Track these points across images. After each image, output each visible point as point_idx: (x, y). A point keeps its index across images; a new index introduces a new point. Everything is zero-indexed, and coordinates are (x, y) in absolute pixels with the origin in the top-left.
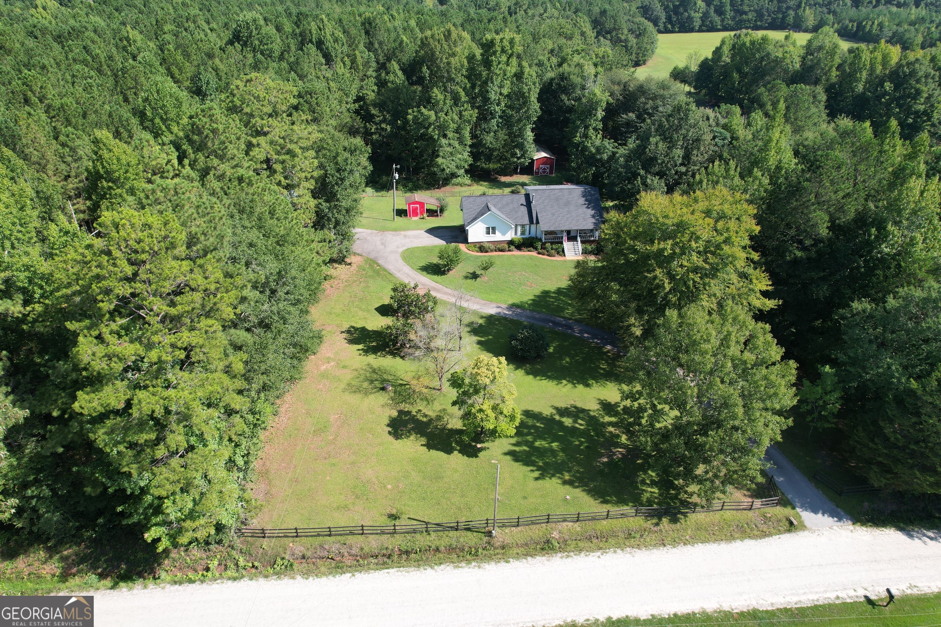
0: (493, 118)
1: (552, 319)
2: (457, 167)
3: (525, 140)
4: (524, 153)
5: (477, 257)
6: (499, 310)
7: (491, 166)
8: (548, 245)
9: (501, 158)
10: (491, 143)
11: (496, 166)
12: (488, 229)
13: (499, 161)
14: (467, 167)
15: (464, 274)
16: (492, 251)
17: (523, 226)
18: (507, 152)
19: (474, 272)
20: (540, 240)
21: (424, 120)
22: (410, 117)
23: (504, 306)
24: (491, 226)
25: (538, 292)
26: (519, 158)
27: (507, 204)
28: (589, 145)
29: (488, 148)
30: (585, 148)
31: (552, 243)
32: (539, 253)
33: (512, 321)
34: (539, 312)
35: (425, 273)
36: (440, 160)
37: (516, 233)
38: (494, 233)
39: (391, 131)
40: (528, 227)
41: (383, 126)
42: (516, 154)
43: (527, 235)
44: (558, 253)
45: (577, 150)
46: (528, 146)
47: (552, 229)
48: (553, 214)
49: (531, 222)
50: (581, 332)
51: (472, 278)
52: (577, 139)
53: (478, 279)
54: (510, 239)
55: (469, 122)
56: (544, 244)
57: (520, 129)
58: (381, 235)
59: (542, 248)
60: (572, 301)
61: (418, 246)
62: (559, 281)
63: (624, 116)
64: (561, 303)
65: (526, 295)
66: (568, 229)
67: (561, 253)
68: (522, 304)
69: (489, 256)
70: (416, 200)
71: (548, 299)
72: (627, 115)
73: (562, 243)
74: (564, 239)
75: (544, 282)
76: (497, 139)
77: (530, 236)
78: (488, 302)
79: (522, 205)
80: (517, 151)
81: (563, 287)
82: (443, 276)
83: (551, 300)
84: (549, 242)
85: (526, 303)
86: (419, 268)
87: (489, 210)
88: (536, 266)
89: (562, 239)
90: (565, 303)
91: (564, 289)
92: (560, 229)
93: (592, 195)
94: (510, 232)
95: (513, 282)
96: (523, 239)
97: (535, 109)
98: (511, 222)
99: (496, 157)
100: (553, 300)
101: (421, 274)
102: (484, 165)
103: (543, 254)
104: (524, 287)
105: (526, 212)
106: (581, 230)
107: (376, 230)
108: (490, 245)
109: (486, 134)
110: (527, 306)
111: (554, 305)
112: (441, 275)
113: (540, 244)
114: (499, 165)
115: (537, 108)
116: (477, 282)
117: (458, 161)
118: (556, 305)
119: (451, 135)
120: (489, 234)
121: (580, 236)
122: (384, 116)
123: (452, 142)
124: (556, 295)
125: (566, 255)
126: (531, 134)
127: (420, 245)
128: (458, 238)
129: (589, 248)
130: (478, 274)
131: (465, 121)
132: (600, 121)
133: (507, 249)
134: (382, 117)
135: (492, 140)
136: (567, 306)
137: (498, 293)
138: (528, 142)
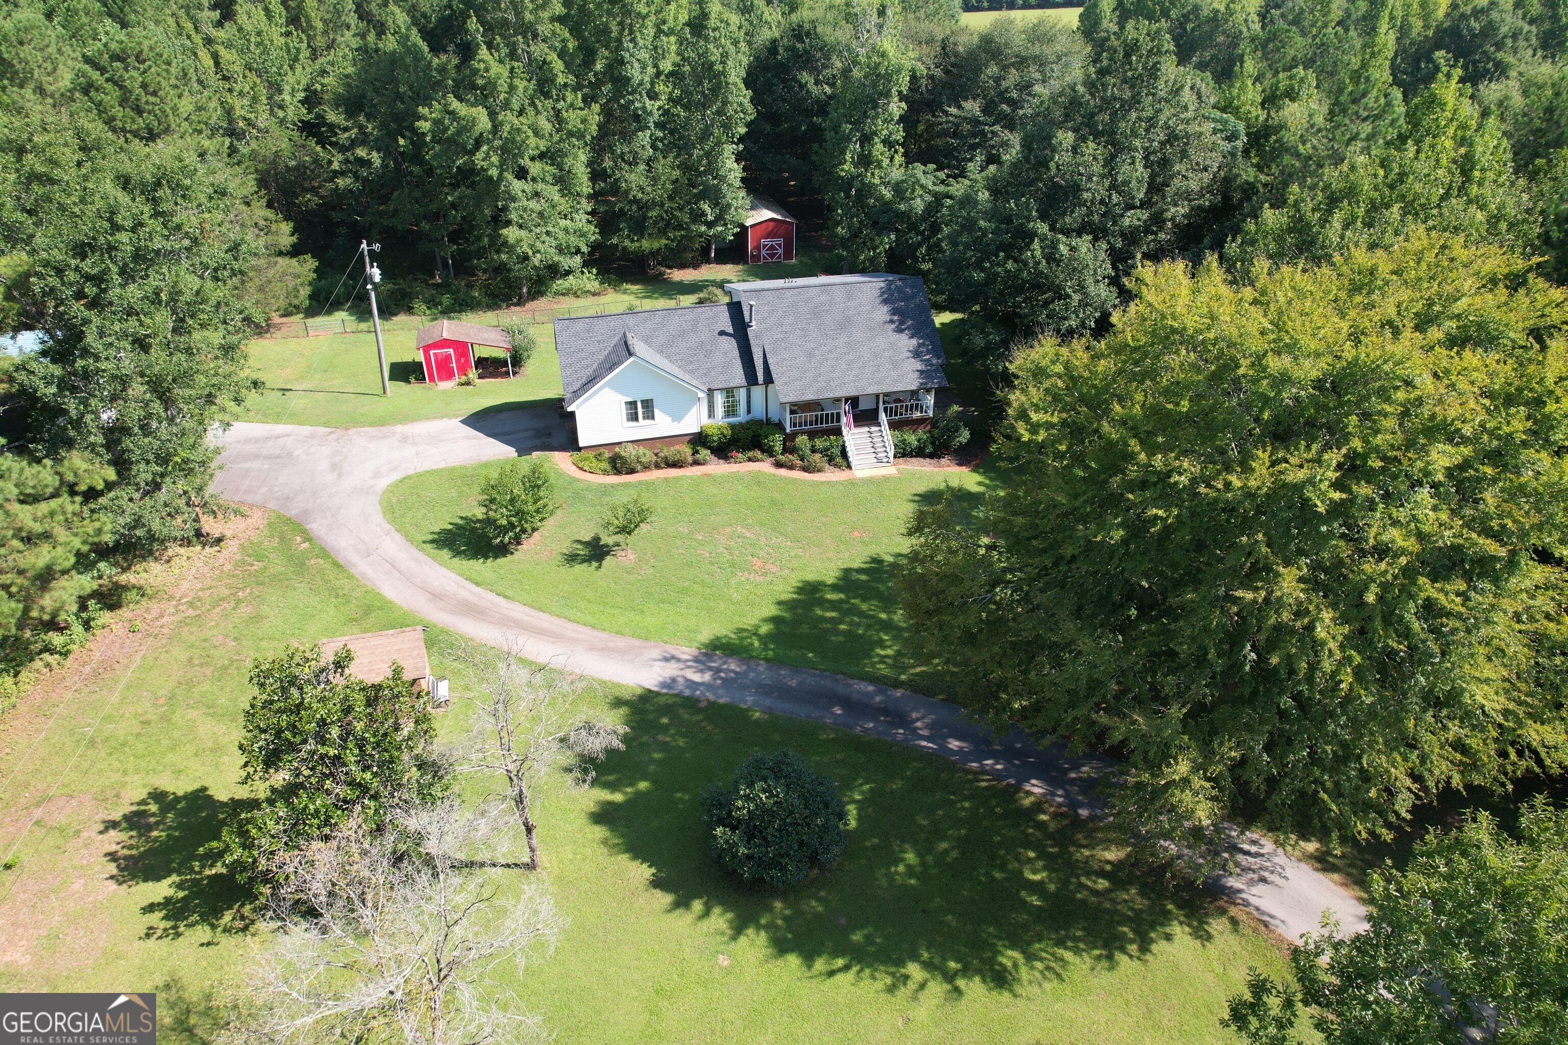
0: (642, 129)
1: (840, 689)
2: (560, 250)
3: (723, 179)
4: (723, 210)
5: (605, 491)
6: (671, 670)
7: (646, 244)
8: (802, 440)
9: (668, 224)
10: (641, 189)
11: (656, 245)
12: (632, 405)
13: (663, 233)
14: (585, 249)
15: (566, 547)
16: (646, 468)
17: (729, 392)
18: (681, 209)
19: (597, 539)
20: (780, 426)
21: (459, 133)
22: (424, 126)
23: (687, 652)
24: (639, 397)
25: (786, 591)
26: (710, 225)
27: (682, 334)
28: (877, 181)
29: (635, 201)
30: (866, 190)
31: (812, 435)
32: (779, 465)
33: (714, 711)
34: (796, 667)
35: (445, 554)
36: (511, 234)
37: (711, 413)
38: (650, 415)
39: (384, 166)
40: (742, 395)
41: (361, 152)
42: (704, 214)
43: (742, 417)
44: (831, 460)
45: (848, 196)
46: (729, 195)
47: (810, 396)
48: (810, 355)
49: (751, 379)
50: (938, 733)
51: (588, 560)
52: (847, 168)
53: (608, 561)
54: (696, 430)
55: (580, 135)
56: (792, 437)
57: (708, 154)
58: (337, 440)
59: (785, 450)
60: (888, 613)
61: (435, 467)
62: (842, 547)
63: (953, 110)
64: (858, 625)
65: (752, 605)
66: (853, 393)
67: (839, 460)
68: (742, 639)
69: (640, 483)
70: (446, 335)
71: (819, 612)
72: (960, 107)
73: (838, 432)
74: (844, 420)
75: (800, 552)
76: (655, 180)
77: (750, 417)
78: (637, 643)
79: (722, 333)
80: (706, 207)
81: (856, 565)
82: (501, 561)
83: (829, 614)
84: (803, 433)
85: (755, 634)
86: (430, 537)
87: (631, 354)
88: (773, 502)
89: (838, 420)
90: (869, 621)
91: (860, 571)
92: (831, 395)
93: (906, 298)
94: (694, 410)
95: (711, 563)
96: (732, 427)
97: (741, 105)
98: (694, 382)
99: (655, 223)
100: (834, 614)
101: (434, 558)
102: (627, 243)
103: (791, 467)
104: (742, 577)
105: (736, 353)
106: (886, 395)
107: (325, 424)
108: (642, 450)
109: (627, 167)
110: (756, 644)
111: (838, 633)
112: (496, 557)
113: (779, 437)
114: (664, 241)
115: (746, 102)
116: (603, 569)
117: (561, 235)
118: (844, 632)
119: (535, 168)
120: (636, 419)
121: (885, 410)
122: (361, 127)
123: (540, 186)
124: (842, 596)
125: (853, 465)
126: (735, 165)
127: (442, 465)
128: (549, 435)
129: (912, 439)
130: (607, 546)
131: (570, 134)
132: (898, 123)
133: (690, 460)
134: (355, 130)
135: (643, 181)
136: (879, 631)
137: (666, 606)
138: (730, 185)
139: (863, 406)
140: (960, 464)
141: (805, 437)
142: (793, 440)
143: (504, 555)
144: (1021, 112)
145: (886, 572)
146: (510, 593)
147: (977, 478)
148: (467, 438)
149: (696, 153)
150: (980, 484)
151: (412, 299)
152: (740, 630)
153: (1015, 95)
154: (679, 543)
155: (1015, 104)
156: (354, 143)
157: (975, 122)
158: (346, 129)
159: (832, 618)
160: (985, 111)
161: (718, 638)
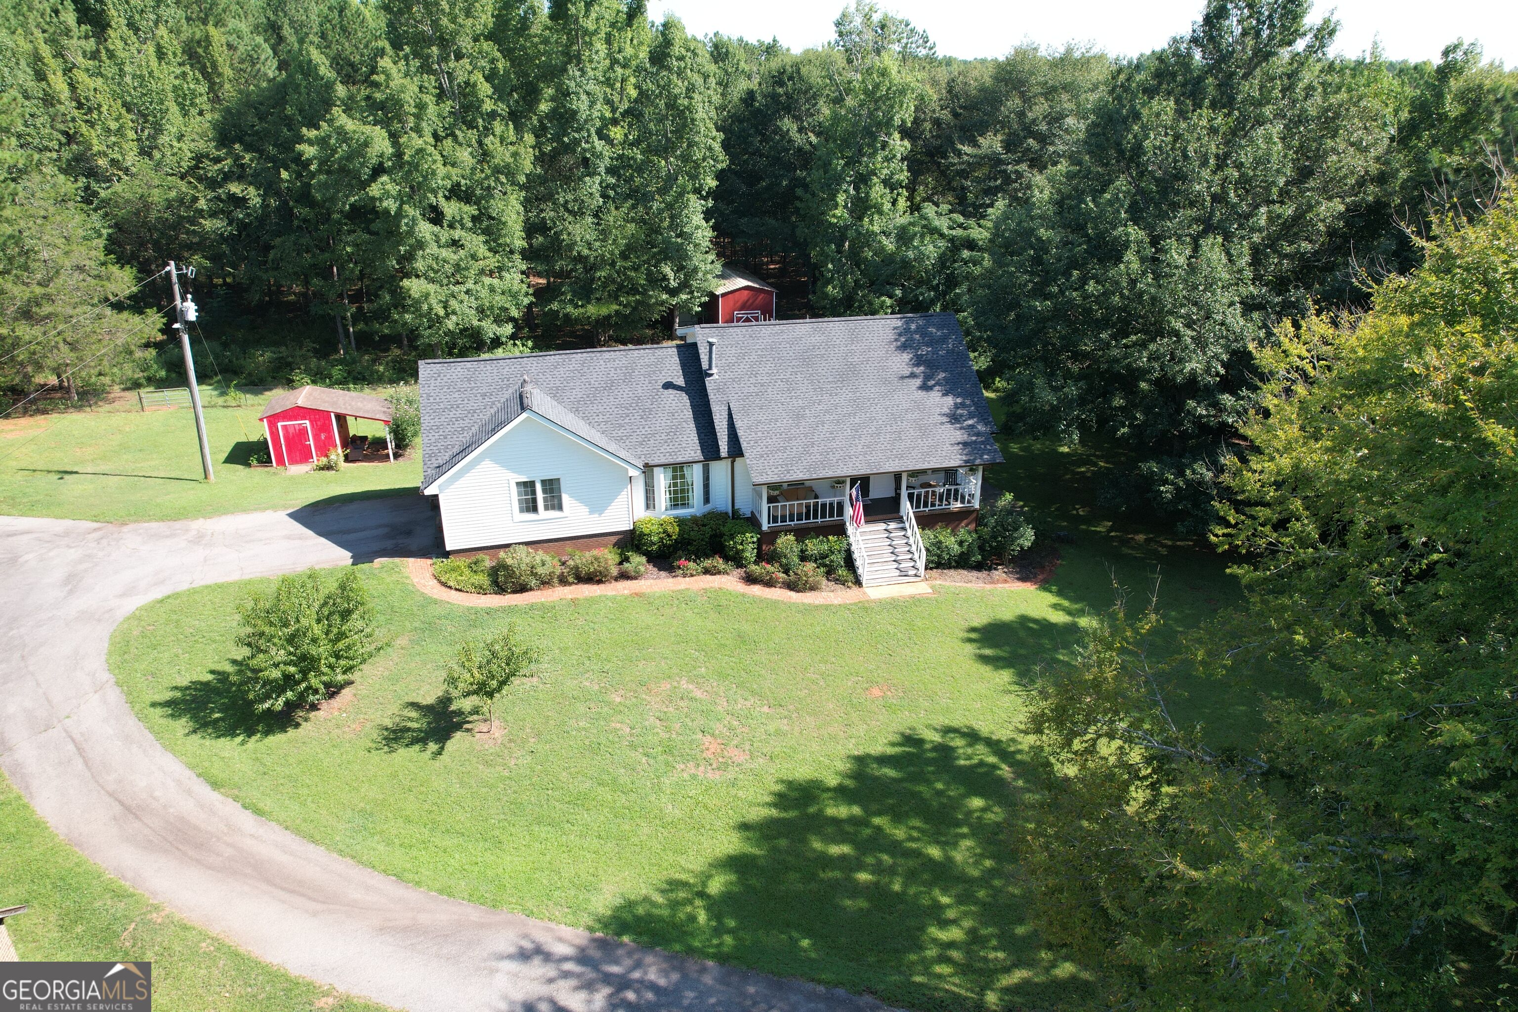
0: (591, 175)
2: (481, 311)
3: (689, 238)
4: (688, 274)
5: (475, 618)
7: (592, 310)
8: (786, 542)
9: (621, 287)
10: (589, 245)
11: (604, 311)
12: (528, 487)
13: (614, 297)
15: (390, 715)
16: (545, 583)
17: (677, 469)
18: (636, 269)
19: (445, 701)
20: (753, 522)
21: (349, 157)
22: (309, 151)
23: (567, 937)
24: (538, 476)
26: (673, 292)
27: (610, 386)
28: (876, 228)
29: (580, 259)
30: (863, 241)
31: (801, 534)
32: (750, 579)
34: (778, 970)
35: (183, 724)
36: (414, 287)
37: (650, 502)
38: (554, 503)
39: (265, 206)
40: (695, 474)
41: (235, 188)
42: (665, 278)
43: (696, 507)
44: (830, 572)
45: (840, 249)
46: (696, 258)
47: (798, 475)
48: (798, 416)
49: (710, 450)
51: (421, 739)
52: (839, 214)
53: (457, 741)
54: (627, 526)
55: (509, 172)
56: (771, 537)
57: (670, 206)
58: (98, 541)
59: (761, 557)
60: (943, 844)
61: (221, 580)
62: (854, 716)
63: (967, 149)
64: (892, 871)
65: (699, 828)
66: (863, 471)
67: (842, 572)
68: (674, 905)
69: (532, 607)
70: (301, 402)
71: (817, 845)
72: (976, 145)
73: (840, 530)
74: (849, 511)
75: (784, 725)
76: (604, 234)
77: (709, 507)
78: (474, 914)
79: (668, 386)
80: (667, 269)
81: (879, 748)
82: (277, 739)
83: (835, 850)
84: (787, 531)
85: (702, 895)
86: (168, 695)
87: (523, 408)
88: (741, 637)
89: (841, 512)
90: (911, 863)
91: (883, 760)
92: (830, 474)
93: (932, 342)
94: (623, 497)
95: (632, 746)
96: (681, 522)
97: (710, 149)
98: (623, 454)
99: (605, 285)
100: (845, 849)
101: (158, 735)
102: (569, 309)
103: (769, 583)
104: (684, 771)
105: (688, 414)
106: (913, 474)
107: (95, 519)
108: (540, 556)
109: (571, 218)
110: (702, 917)
111: (856, 890)
112: (267, 733)
113: (751, 538)
114: (615, 307)
115: (717, 147)
116: (445, 757)
117: (484, 293)
118: (867, 886)
119: (451, 209)
120: (535, 509)
121: (910, 497)
122: (238, 158)
123: (457, 234)
124: (856, 810)
125: (864, 580)
126: (704, 223)
127: (235, 577)
128: (409, 533)
129: (951, 542)
130: (459, 713)
131: (497, 171)
132: (903, 159)
133: (614, 571)
134: (229, 161)
135: (591, 236)
136: (930, 884)
137: (543, 831)
138: (696, 245)
139: (877, 492)
140: (1023, 579)
141: (791, 537)
142: (773, 542)
143: (283, 729)
144: (1051, 149)
145: (930, 762)
146: (267, 804)
147: (1051, 599)
148: (289, 537)
149: (655, 205)
150: (1055, 606)
151: (292, 370)
152: (674, 885)
153: (1043, 127)
154: (581, 708)
155: (1043, 139)
156: (228, 177)
157: (995, 161)
158: (217, 160)
159: (843, 857)
160: (1009, 146)
161: (630, 905)
